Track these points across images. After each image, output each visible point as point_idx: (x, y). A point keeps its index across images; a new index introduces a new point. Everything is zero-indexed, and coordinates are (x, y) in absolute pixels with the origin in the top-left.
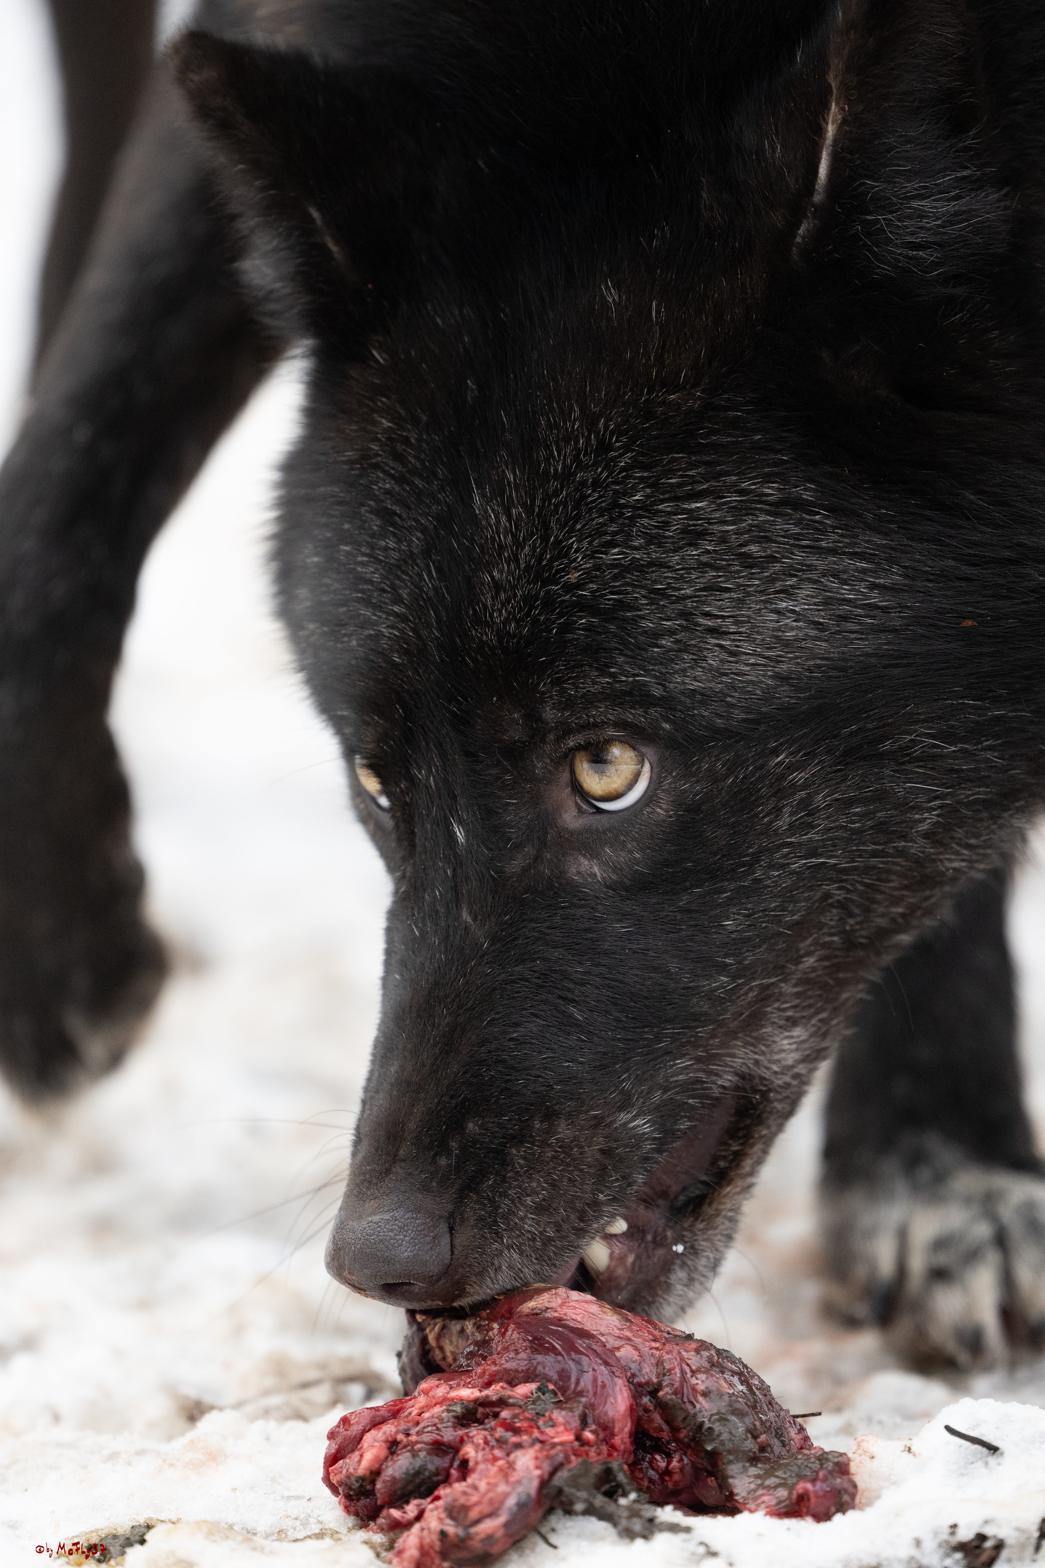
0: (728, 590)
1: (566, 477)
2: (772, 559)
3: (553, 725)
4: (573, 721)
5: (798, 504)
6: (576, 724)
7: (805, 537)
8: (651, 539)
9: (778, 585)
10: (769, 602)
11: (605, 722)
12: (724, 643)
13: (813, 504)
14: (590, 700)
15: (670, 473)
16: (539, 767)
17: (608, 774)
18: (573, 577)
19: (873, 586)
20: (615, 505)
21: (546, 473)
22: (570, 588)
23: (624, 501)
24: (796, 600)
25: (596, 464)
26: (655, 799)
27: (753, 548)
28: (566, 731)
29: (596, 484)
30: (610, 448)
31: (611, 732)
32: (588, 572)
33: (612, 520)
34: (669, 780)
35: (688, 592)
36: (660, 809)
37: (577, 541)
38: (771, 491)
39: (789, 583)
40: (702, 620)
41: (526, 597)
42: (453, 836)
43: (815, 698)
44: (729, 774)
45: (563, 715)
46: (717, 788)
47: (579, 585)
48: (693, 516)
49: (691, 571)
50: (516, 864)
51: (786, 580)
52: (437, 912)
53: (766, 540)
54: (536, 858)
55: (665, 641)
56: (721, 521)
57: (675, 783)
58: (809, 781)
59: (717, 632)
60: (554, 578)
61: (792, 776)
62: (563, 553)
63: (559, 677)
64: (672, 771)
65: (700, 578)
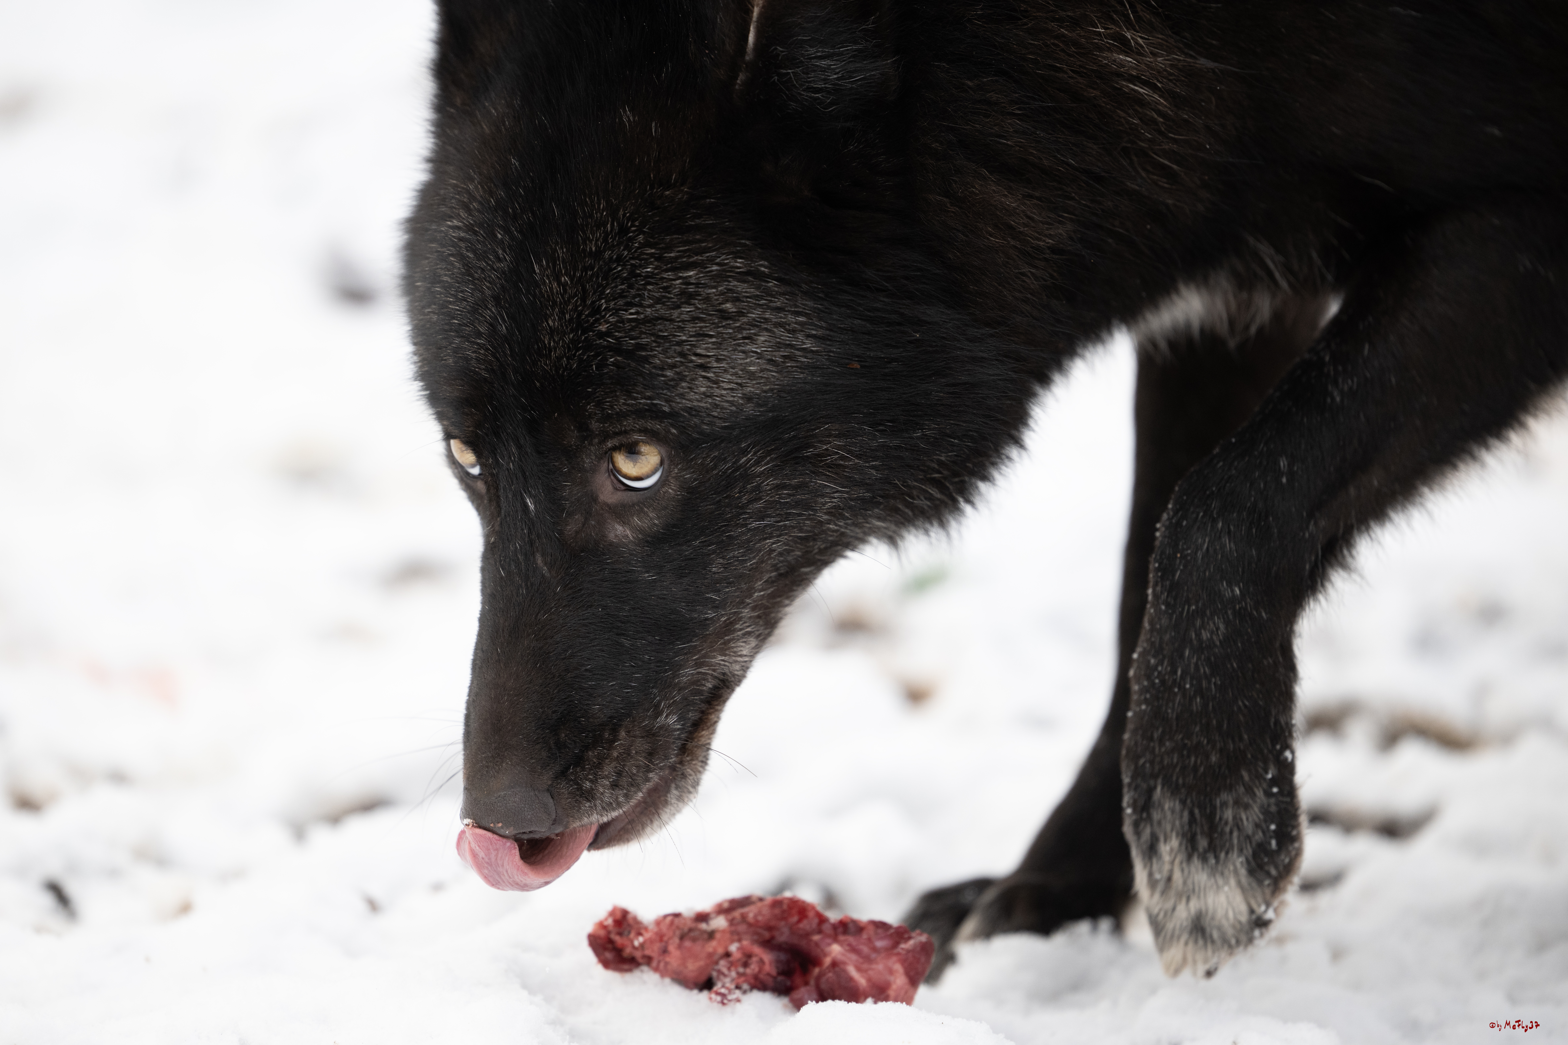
0: (711, 336)
1: (597, 255)
2: (741, 314)
3: (597, 433)
4: (610, 430)
5: (758, 275)
6: (612, 432)
7: (764, 298)
8: (658, 301)
9: (745, 333)
10: (739, 345)
11: (633, 430)
12: (709, 375)
13: (767, 276)
14: (622, 416)
15: (669, 249)
16: (587, 462)
18: (603, 328)
19: (808, 336)
20: (633, 274)
21: (584, 250)
22: (601, 335)
23: (638, 272)
24: (756, 344)
25: (619, 244)
26: (667, 483)
27: (727, 306)
28: (606, 436)
29: (619, 260)
30: (628, 230)
31: (636, 437)
32: (614, 324)
33: (631, 286)
34: (676, 471)
35: (684, 338)
36: (671, 490)
37: (605, 302)
38: (738, 265)
39: (752, 331)
40: (693, 358)
41: (572, 341)
42: (526, 506)
43: (770, 411)
44: (715, 467)
45: (604, 426)
46: (708, 476)
47: (608, 334)
48: (687, 282)
49: (686, 323)
50: (571, 528)
51: (750, 329)
52: (518, 559)
53: (737, 300)
54: (584, 525)
55: (669, 373)
56: (706, 286)
57: (680, 473)
58: (762, 472)
59: (703, 367)
60: (591, 328)
61: (753, 469)
62: (596, 310)
63: (600, 400)
64: (678, 464)
65: (691, 328)
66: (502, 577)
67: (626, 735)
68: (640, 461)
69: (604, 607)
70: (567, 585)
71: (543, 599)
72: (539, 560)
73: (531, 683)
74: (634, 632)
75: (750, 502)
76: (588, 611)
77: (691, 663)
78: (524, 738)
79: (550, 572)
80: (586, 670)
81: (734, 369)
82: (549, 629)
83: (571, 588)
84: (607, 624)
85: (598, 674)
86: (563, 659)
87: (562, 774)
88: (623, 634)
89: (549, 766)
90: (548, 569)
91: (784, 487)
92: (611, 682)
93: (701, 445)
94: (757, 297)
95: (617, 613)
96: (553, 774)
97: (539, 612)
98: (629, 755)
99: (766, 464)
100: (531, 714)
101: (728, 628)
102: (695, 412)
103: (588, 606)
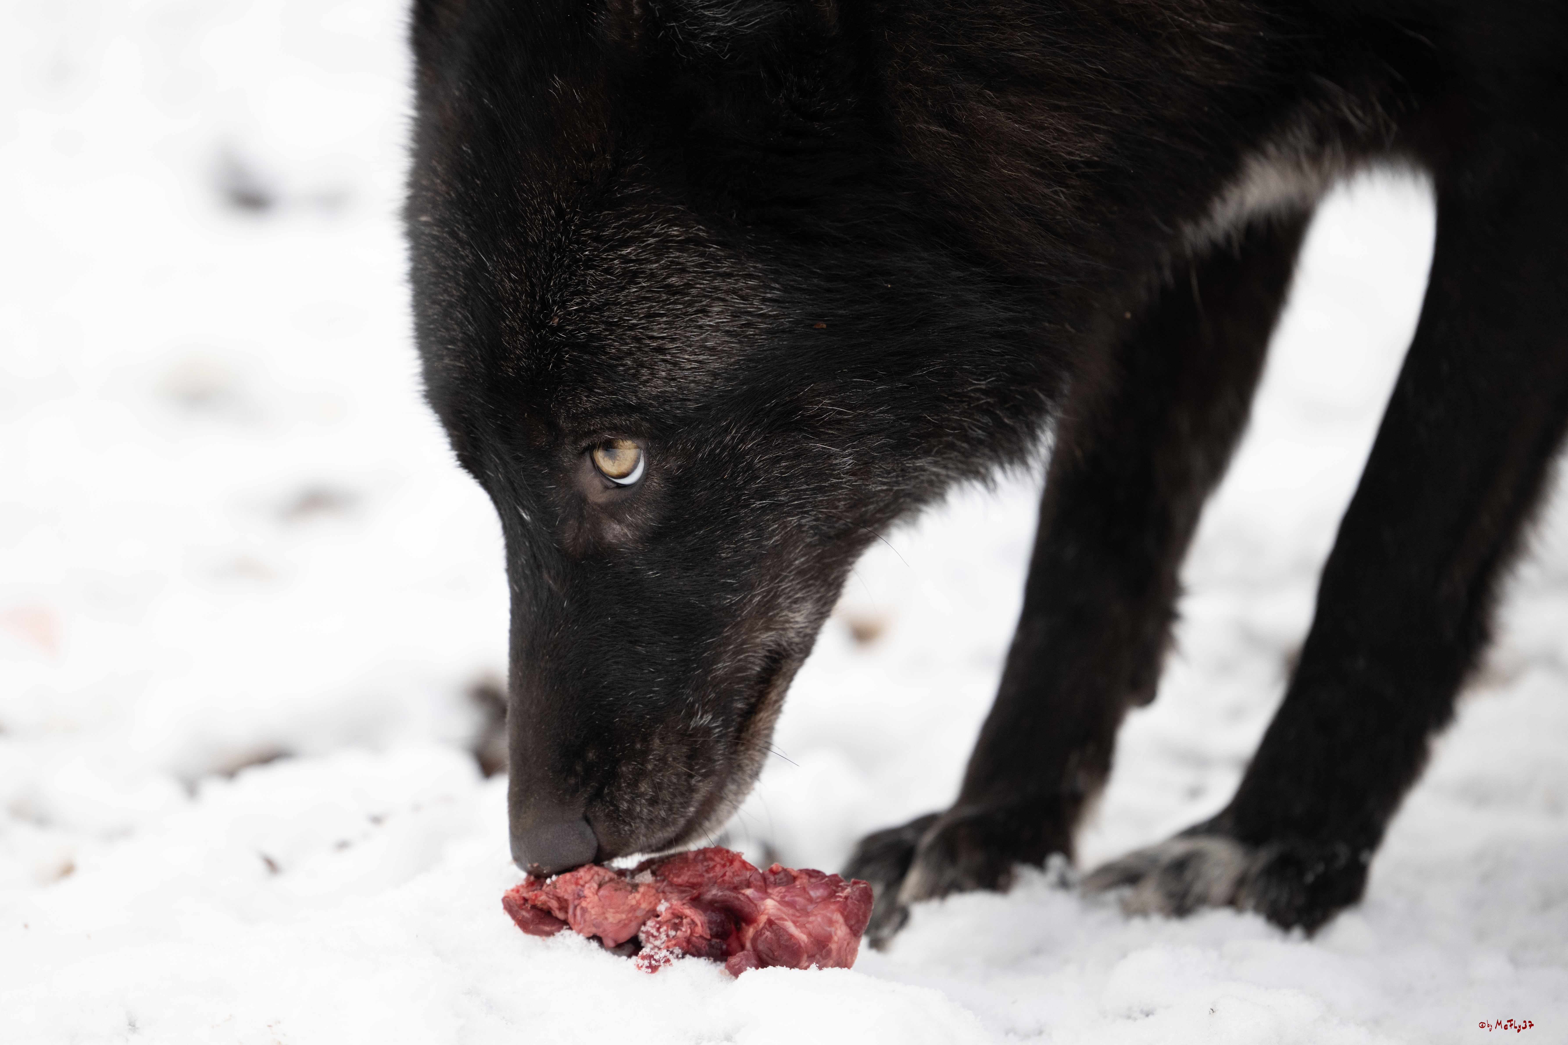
0: (662, 315)
2: (688, 285)
3: (568, 432)
4: (580, 430)
5: (698, 241)
6: (583, 431)
7: (709, 265)
8: (601, 284)
9: (697, 306)
10: (692, 321)
11: (602, 428)
12: (667, 357)
13: (708, 241)
16: (566, 461)
17: (618, 458)
18: (554, 323)
20: (573, 260)
22: (554, 331)
23: (578, 256)
24: (710, 317)
25: (556, 230)
27: (673, 280)
31: (607, 435)
32: (563, 318)
33: (573, 274)
35: (634, 321)
36: (655, 483)
38: (676, 233)
39: (704, 303)
40: (648, 342)
41: (528, 341)
42: (522, 518)
43: (743, 384)
44: (698, 450)
45: (573, 426)
46: (694, 461)
47: (560, 328)
48: (626, 260)
49: (635, 305)
50: (568, 536)
51: (701, 301)
52: (526, 574)
53: (681, 271)
55: (627, 362)
56: (648, 261)
58: (751, 449)
59: (660, 350)
60: (543, 324)
61: (740, 447)
62: (545, 305)
63: (563, 399)
65: (642, 309)
67: (661, 742)
69: (613, 616)
70: (574, 597)
71: (553, 616)
72: (545, 574)
73: (550, 708)
75: (746, 483)
76: (598, 623)
79: (556, 585)
81: (690, 347)
82: (560, 649)
83: (578, 600)
84: (618, 634)
86: (579, 678)
87: (598, 795)
88: (637, 641)
90: (554, 582)
92: (631, 691)
93: (677, 431)
94: (702, 265)
95: (627, 619)
96: (586, 798)
97: (550, 631)
98: (666, 764)
99: (753, 439)
102: (662, 398)
103: (597, 617)
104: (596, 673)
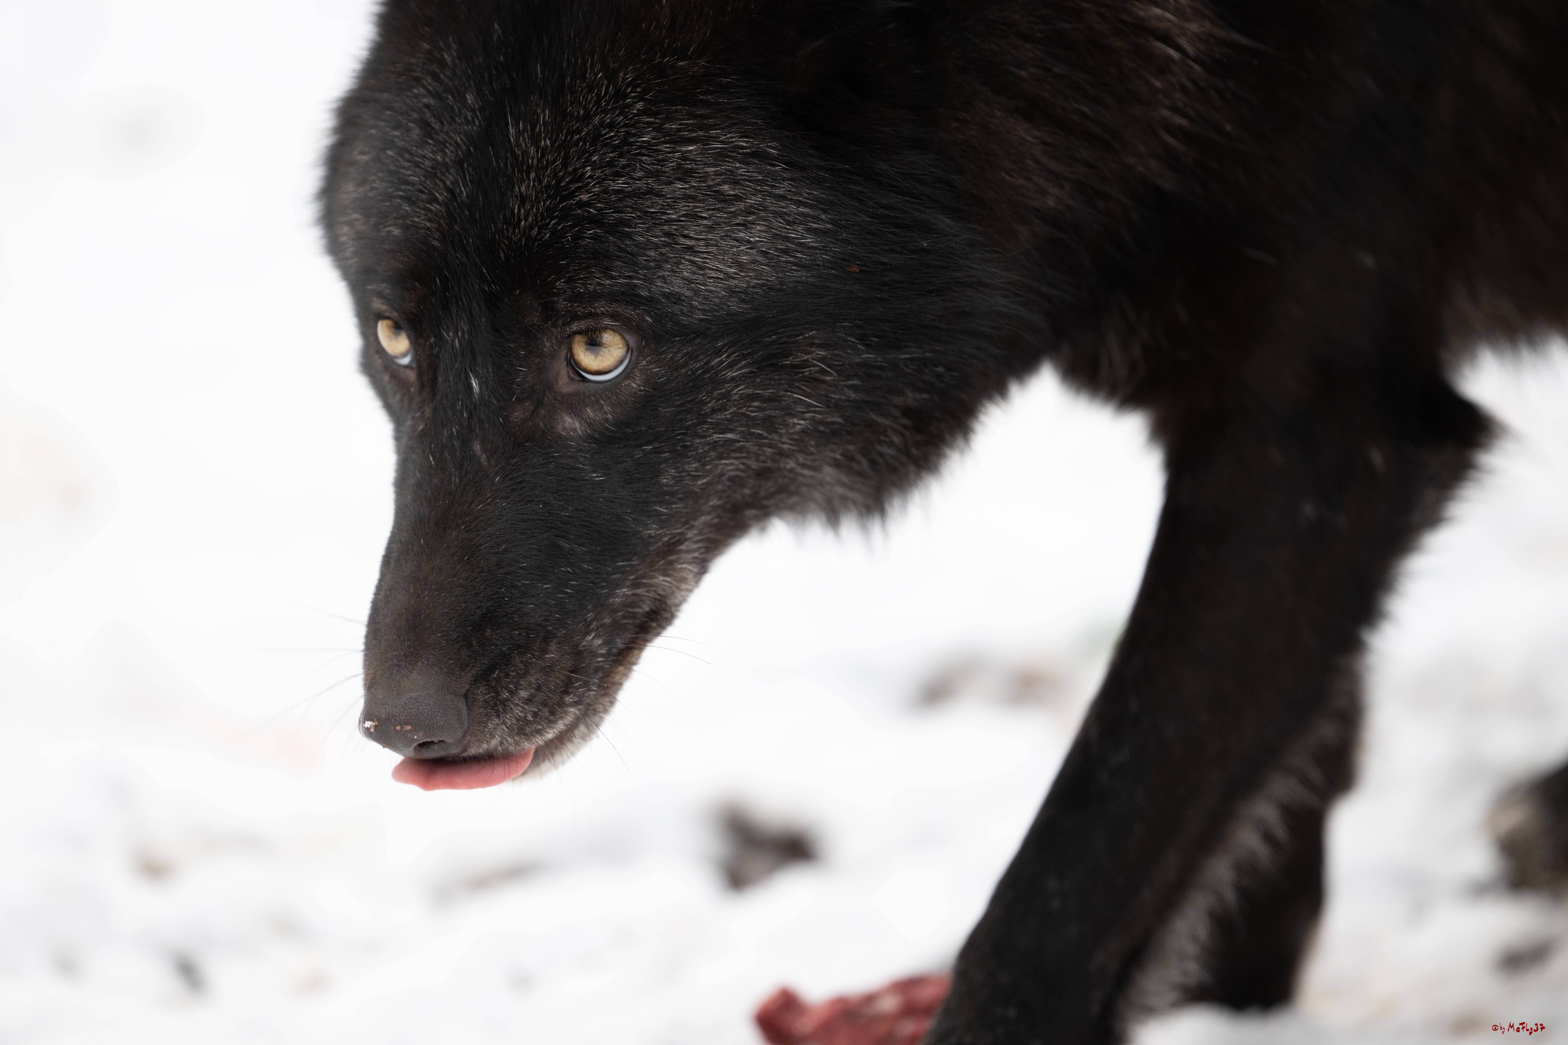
0: (703, 218)
1: (587, 118)
2: (737, 198)
3: (563, 312)
4: (578, 310)
5: (765, 158)
6: (581, 312)
7: (765, 183)
8: (650, 174)
9: (740, 219)
10: (732, 232)
11: (605, 314)
12: (695, 259)
13: (775, 159)
14: (594, 296)
15: (671, 120)
16: (547, 346)
18: (585, 197)
19: (809, 229)
20: (625, 142)
22: (581, 205)
23: (632, 140)
24: (751, 233)
25: (614, 109)
26: (632, 375)
27: (726, 188)
28: (571, 318)
29: (611, 126)
30: (626, 97)
31: (606, 322)
32: (598, 194)
33: (621, 155)
34: (644, 363)
35: (674, 217)
36: (634, 384)
37: (591, 170)
38: (744, 145)
39: (748, 218)
40: (680, 239)
41: (548, 209)
42: (470, 387)
43: (754, 309)
44: (685, 364)
45: (571, 306)
46: (676, 374)
47: (590, 204)
48: (684, 157)
49: (678, 201)
50: (518, 415)
51: (746, 216)
52: (453, 446)
53: (735, 183)
54: (533, 412)
55: (652, 253)
56: (704, 164)
57: (648, 366)
58: (735, 378)
60: (571, 195)
61: (724, 373)
62: (578, 178)
63: (572, 276)
64: (647, 356)
65: (683, 207)
66: (431, 466)
67: (557, 647)
68: (602, 353)
69: (546, 504)
70: (508, 475)
71: (479, 488)
72: (477, 447)
73: (455, 576)
74: (575, 536)
75: (714, 411)
76: (528, 506)
77: (628, 583)
78: (443, 636)
79: (489, 461)
80: (521, 568)
81: (723, 256)
82: (482, 521)
83: (511, 479)
84: (546, 523)
85: (532, 574)
86: (496, 553)
87: (484, 676)
88: (563, 537)
89: (468, 666)
90: (487, 457)
91: (754, 397)
92: (546, 584)
93: (675, 337)
94: (759, 182)
95: (559, 512)
96: (472, 676)
97: (472, 503)
99: (740, 369)
100: (453, 609)
101: (672, 548)
102: (676, 298)
103: (528, 501)
104: (516, 552)
